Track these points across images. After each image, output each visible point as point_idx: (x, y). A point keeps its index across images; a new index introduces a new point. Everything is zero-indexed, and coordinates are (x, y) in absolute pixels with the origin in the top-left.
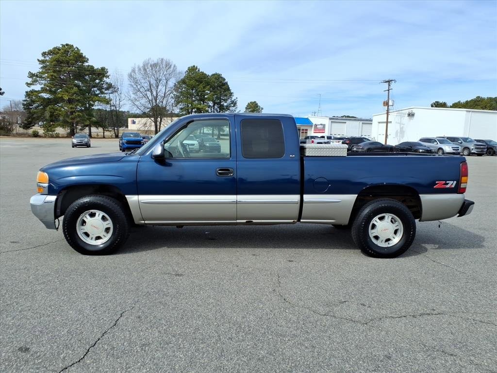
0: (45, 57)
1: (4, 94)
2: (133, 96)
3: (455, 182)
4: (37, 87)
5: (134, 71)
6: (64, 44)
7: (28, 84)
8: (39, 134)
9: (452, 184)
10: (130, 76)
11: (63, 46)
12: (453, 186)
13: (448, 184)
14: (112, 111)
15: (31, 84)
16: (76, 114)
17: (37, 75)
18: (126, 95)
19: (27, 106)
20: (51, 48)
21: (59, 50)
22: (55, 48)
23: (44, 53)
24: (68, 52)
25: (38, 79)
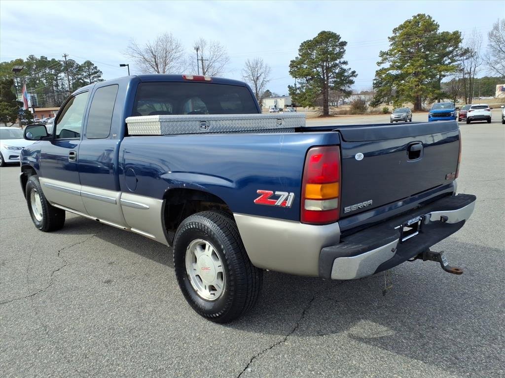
0: (395, 34)
1: (358, 76)
2: (493, 59)
3: (292, 194)
4: (387, 65)
5: (496, 28)
6: (416, 15)
7: (379, 64)
8: (389, 111)
9: (286, 199)
10: (491, 35)
11: (415, 17)
12: (289, 204)
13: (277, 197)
14: (464, 79)
15: (381, 63)
16: (420, 87)
17: (387, 53)
18: (484, 58)
19: (377, 85)
20: (402, 23)
21: (410, 22)
22: (406, 22)
23: (395, 29)
24: (419, 22)
25: (388, 56)
